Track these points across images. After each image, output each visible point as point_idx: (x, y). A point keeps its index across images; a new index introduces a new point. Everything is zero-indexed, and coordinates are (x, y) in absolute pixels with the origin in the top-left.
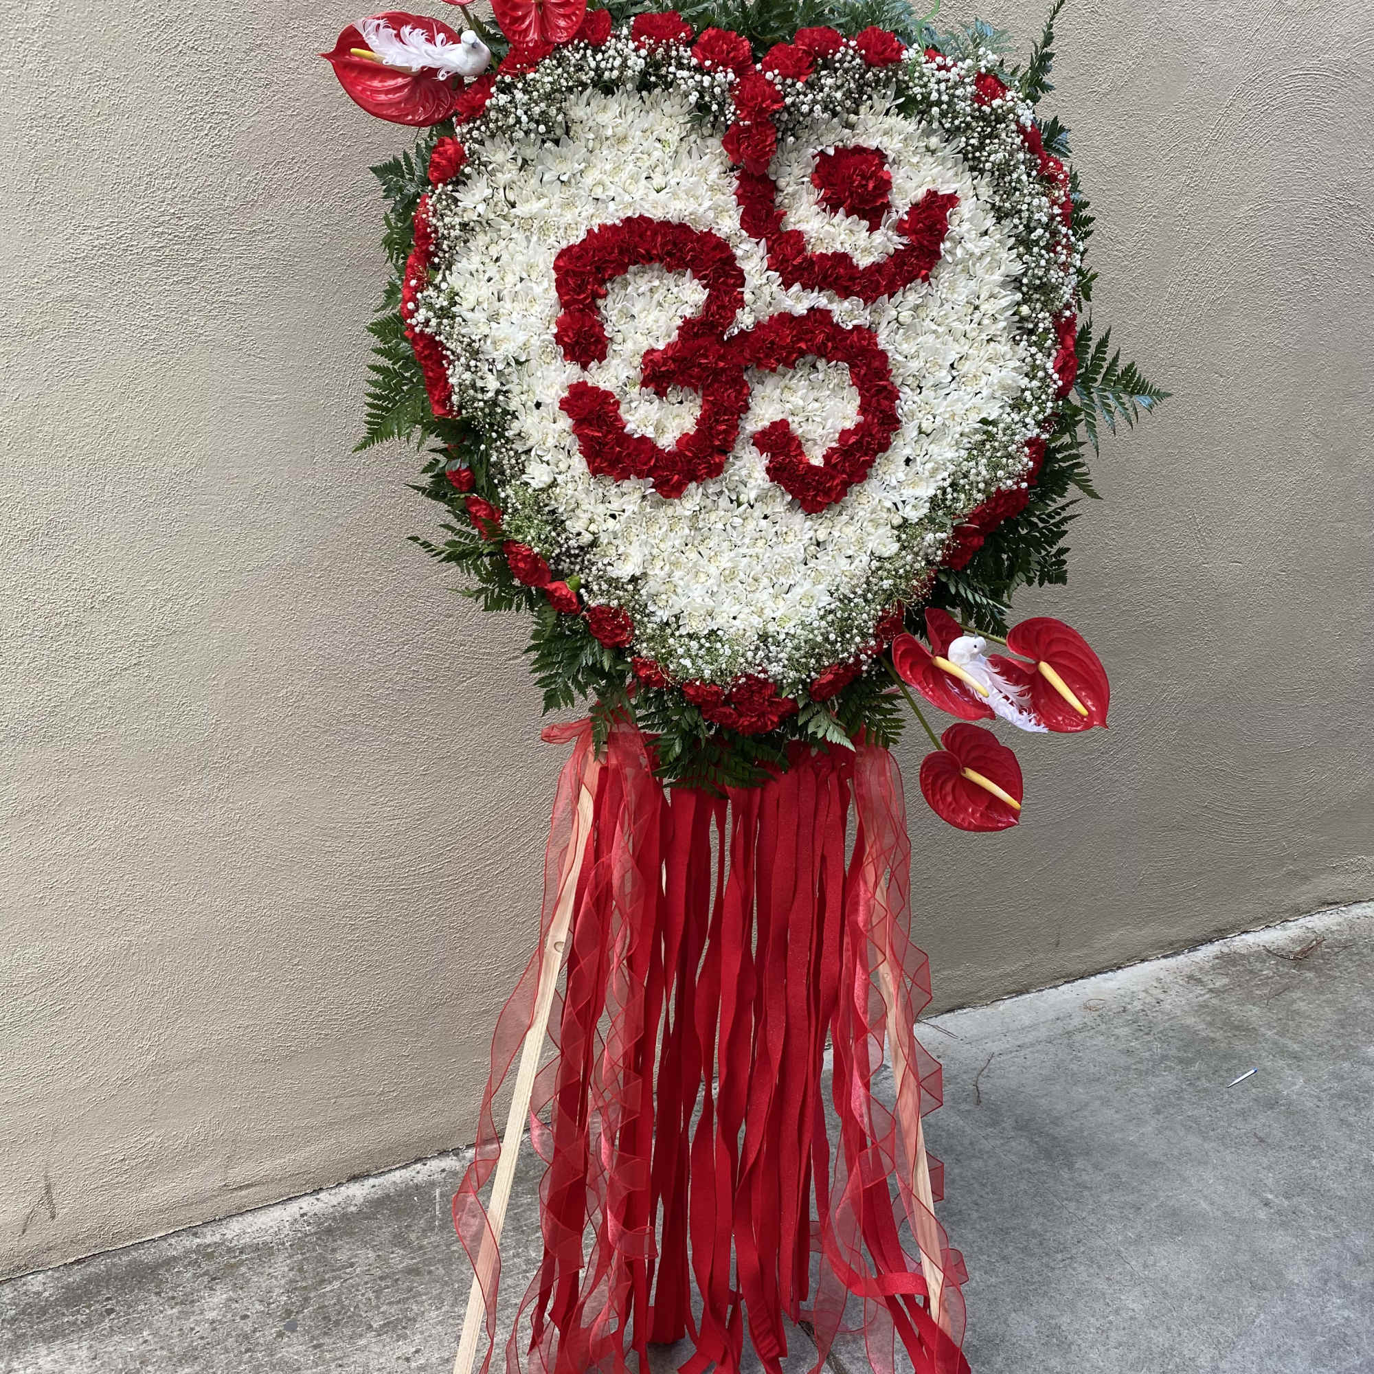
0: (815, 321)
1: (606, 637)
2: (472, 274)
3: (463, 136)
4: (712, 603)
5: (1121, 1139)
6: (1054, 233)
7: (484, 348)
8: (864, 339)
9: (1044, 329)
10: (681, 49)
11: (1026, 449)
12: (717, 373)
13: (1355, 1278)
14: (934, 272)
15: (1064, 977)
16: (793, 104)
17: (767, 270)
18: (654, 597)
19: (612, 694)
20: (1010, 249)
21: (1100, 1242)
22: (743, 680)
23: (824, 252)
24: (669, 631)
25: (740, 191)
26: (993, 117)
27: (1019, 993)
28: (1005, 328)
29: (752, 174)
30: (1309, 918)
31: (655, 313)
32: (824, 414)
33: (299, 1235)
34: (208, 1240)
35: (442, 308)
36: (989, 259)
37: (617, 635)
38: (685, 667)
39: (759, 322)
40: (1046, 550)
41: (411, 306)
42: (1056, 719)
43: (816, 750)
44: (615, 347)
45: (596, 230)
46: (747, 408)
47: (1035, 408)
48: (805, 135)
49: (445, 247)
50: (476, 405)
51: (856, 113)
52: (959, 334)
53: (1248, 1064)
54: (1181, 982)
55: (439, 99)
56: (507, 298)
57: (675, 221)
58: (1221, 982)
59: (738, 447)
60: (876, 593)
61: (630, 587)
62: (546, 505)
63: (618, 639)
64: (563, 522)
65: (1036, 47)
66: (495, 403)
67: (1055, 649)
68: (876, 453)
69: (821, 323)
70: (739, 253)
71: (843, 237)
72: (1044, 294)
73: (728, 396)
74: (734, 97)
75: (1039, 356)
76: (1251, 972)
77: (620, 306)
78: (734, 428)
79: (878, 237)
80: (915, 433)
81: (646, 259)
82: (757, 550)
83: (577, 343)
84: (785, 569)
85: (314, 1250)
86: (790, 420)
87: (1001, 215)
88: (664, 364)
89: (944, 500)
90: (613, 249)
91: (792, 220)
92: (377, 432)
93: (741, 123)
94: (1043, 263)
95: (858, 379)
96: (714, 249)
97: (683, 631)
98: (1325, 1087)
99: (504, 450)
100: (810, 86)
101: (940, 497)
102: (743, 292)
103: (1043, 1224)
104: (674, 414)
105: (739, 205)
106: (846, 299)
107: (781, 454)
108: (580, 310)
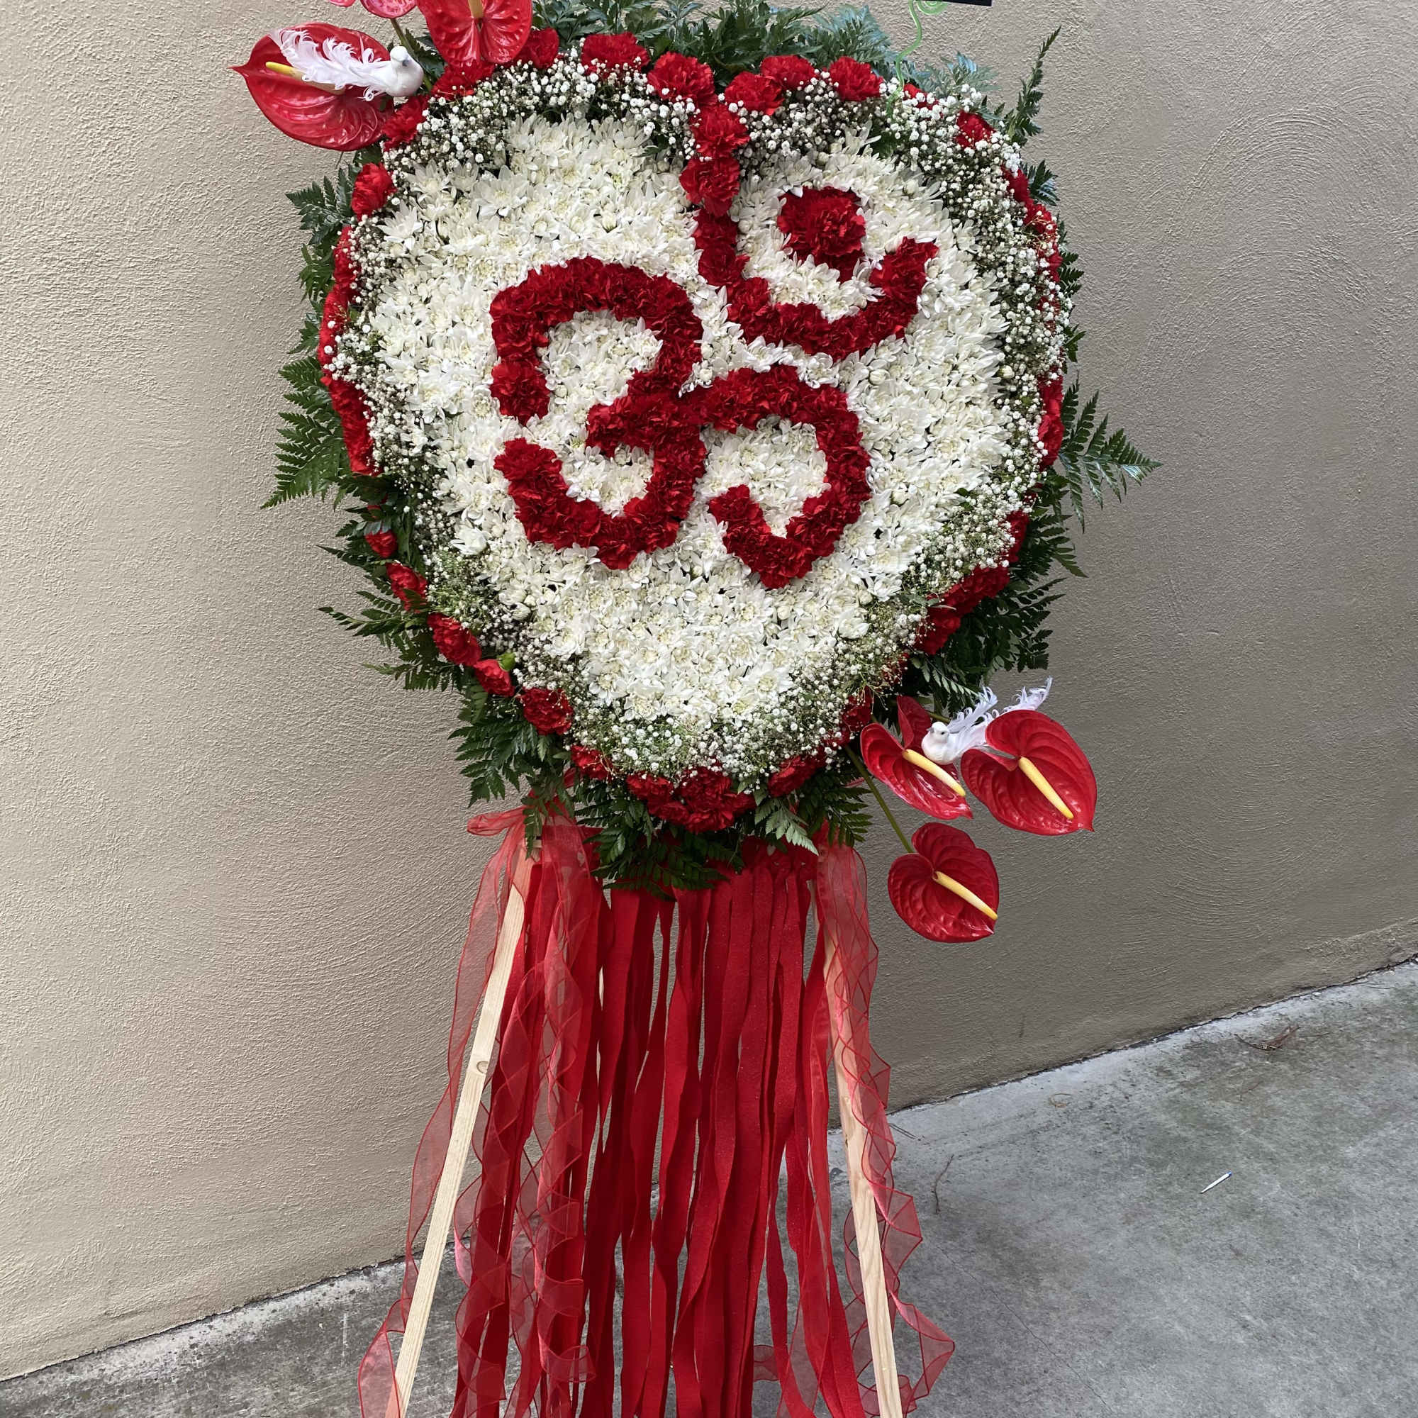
0: (780, 379)
1: (542, 722)
2: (398, 316)
3: (391, 163)
4: (662, 687)
5: (1090, 1253)
6: (1041, 289)
7: (410, 399)
8: (832, 399)
9: (1029, 393)
10: (636, 74)
11: (1008, 525)
12: (670, 433)
13: (1340, 1410)
14: (910, 327)
15: (1028, 1070)
16: (759, 139)
17: (727, 320)
18: (596, 678)
19: (548, 785)
20: (992, 304)
21: (1067, 1371)
22: (695, 773)
23: (790, 302)
24: (612, 716)
25: (698, 234)
26: (976, 161)
27: (980, 1087)
28: (985, 391)
29: (712, 215)
30: (1282, 1004)
31: (603, 365)
32: (787, 480)
33: (188, 1370)
34: (86, 1376)
35: (363, 353)
36: (970, 314)
37: (554, 721)
38: (631, 758)
39: (717, 378)
40: (1027, 632)
41: (328, 350)
42: (1036, 820)
43: (774, 847)
44: (558, 401)
45: (538, 272)
46: (703, 472)
47: (1018, 479)
48: (770, 173)
49: (368, 286)
50: (400, 462)
51: (828, 151)
52: (936, 396)
53: (1223, 1166)
54: (1149, 1075)
55: (366, 121)
56: (438, 344)
57: (626, 264)
58: (1191, 1075)
59: (692, 514)
60: (842, 679)
61: (570, 667)
62: (477, 574)
63: (556, 726)
64: (496, 593)
65: (1025, 85)
66: (421, 460)
67: (1037, 744)
68: (844, 525)
69: (786, 381)
70: (696, 301)
71: (810, 287)
72: (1028, 354)
73: (683, 458)
74: (693, 129)
75: (1023, 421)
76: (1223, 1063)
77: (563, 355)
78: (688, 494)
79: (850, 288)
80: (887, 503)
81: (594, 306)
82: (711, 627)
83: (515, 395)
84: (742, 651)
85: (204, 1387)
86: (750, 486)
87: (983, 267)
88: (612, 422)
89: (917, 577)
90: (557, 292)
91: (756, 266)
92: (289, 487)
93: (701, 159)
94: (1028, 320)
95: (825, 442)
96: (669, 296)
97: (628, 716)
98: (1304, 1193)
99: (430, 512)
100: (778, 119)
101: (913, 573)
102: (700, 345)
103: (1006, 1351)
104: (623, 476)
105: (697, 248)
106: (813, 355)
107: (739, 523)
108: (519, 360)
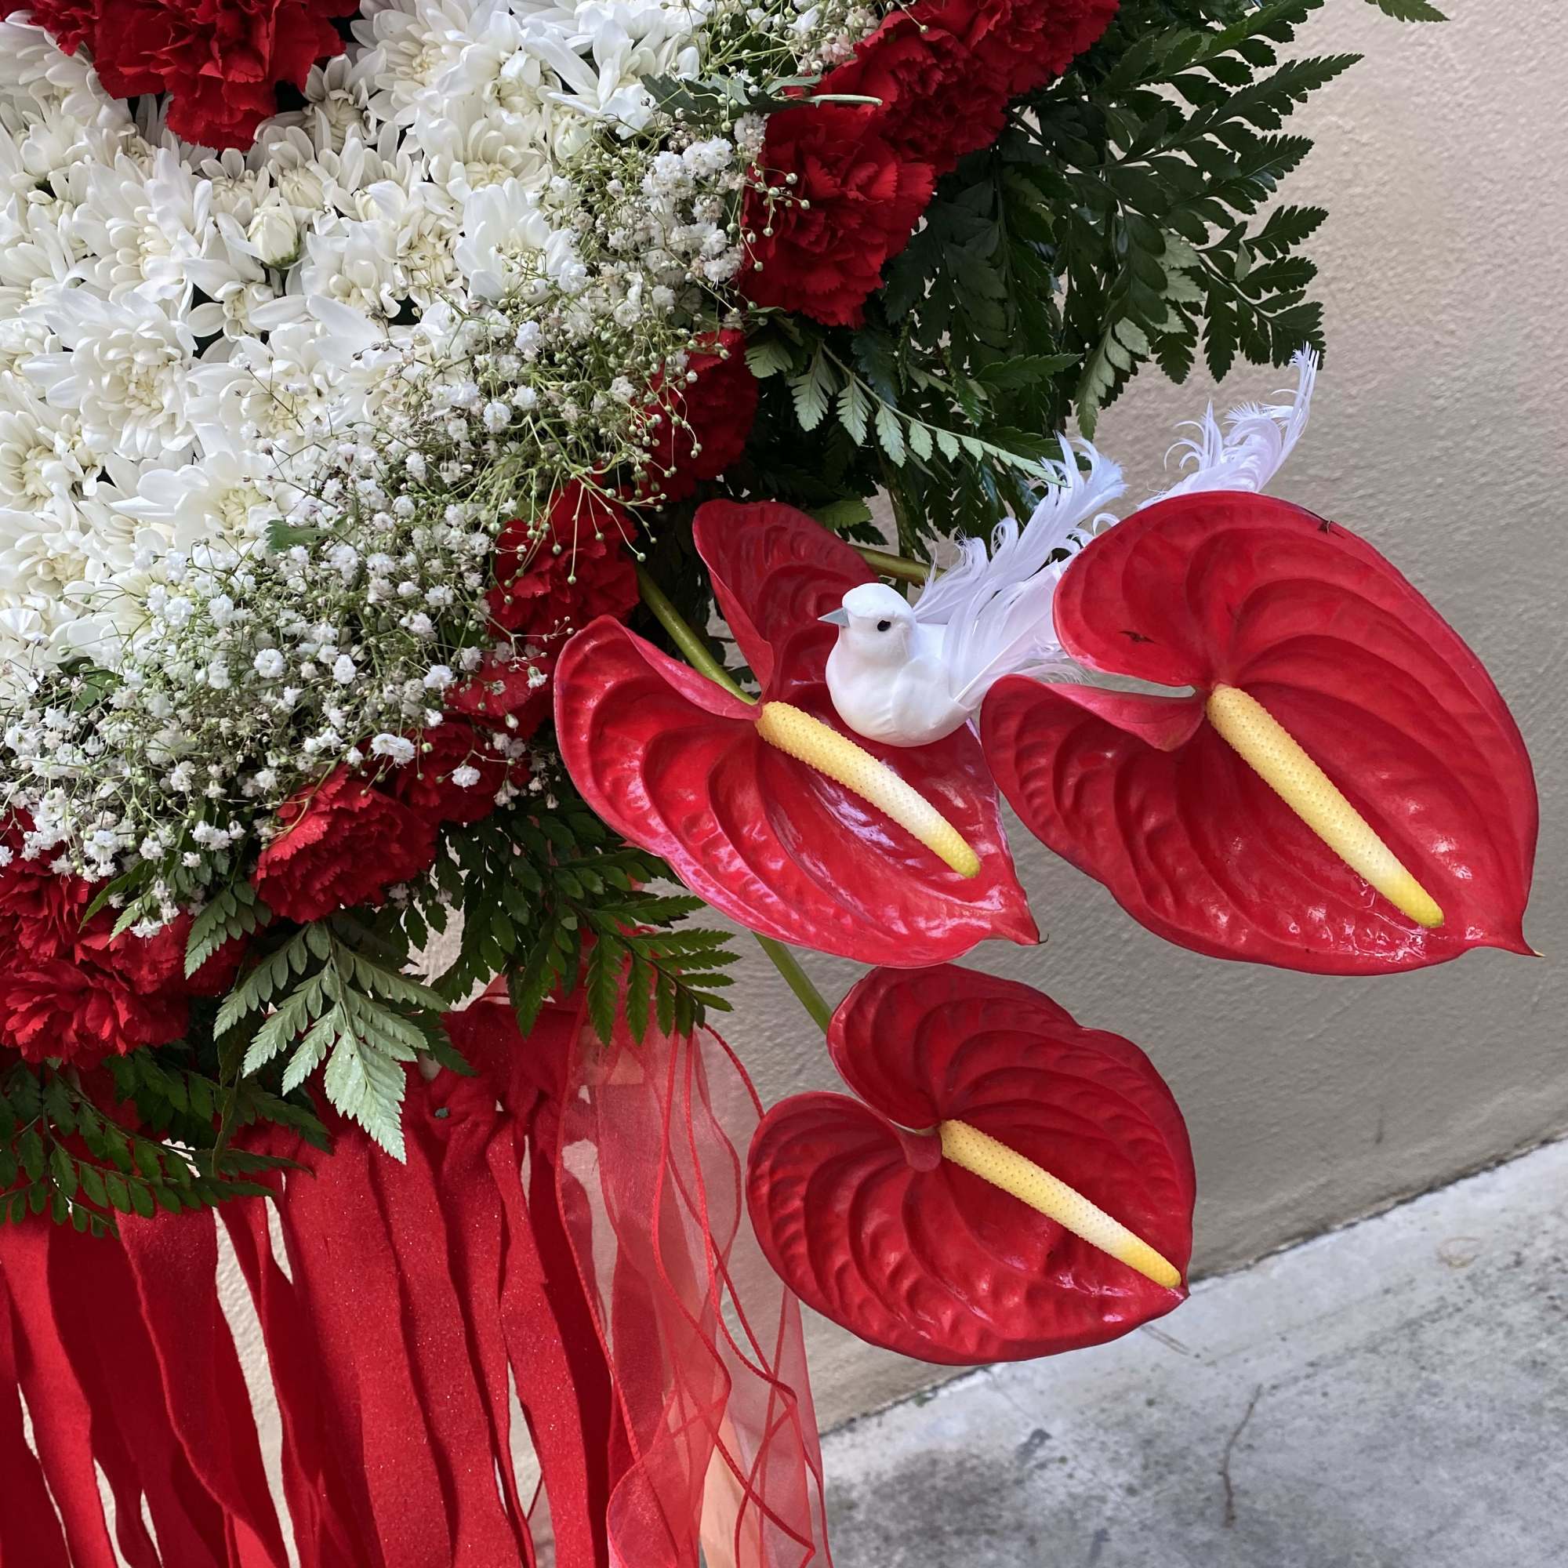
15: (1395, 1194)
27: (1310, 1235)
42: (1301, 918)
67: (1274, 628)
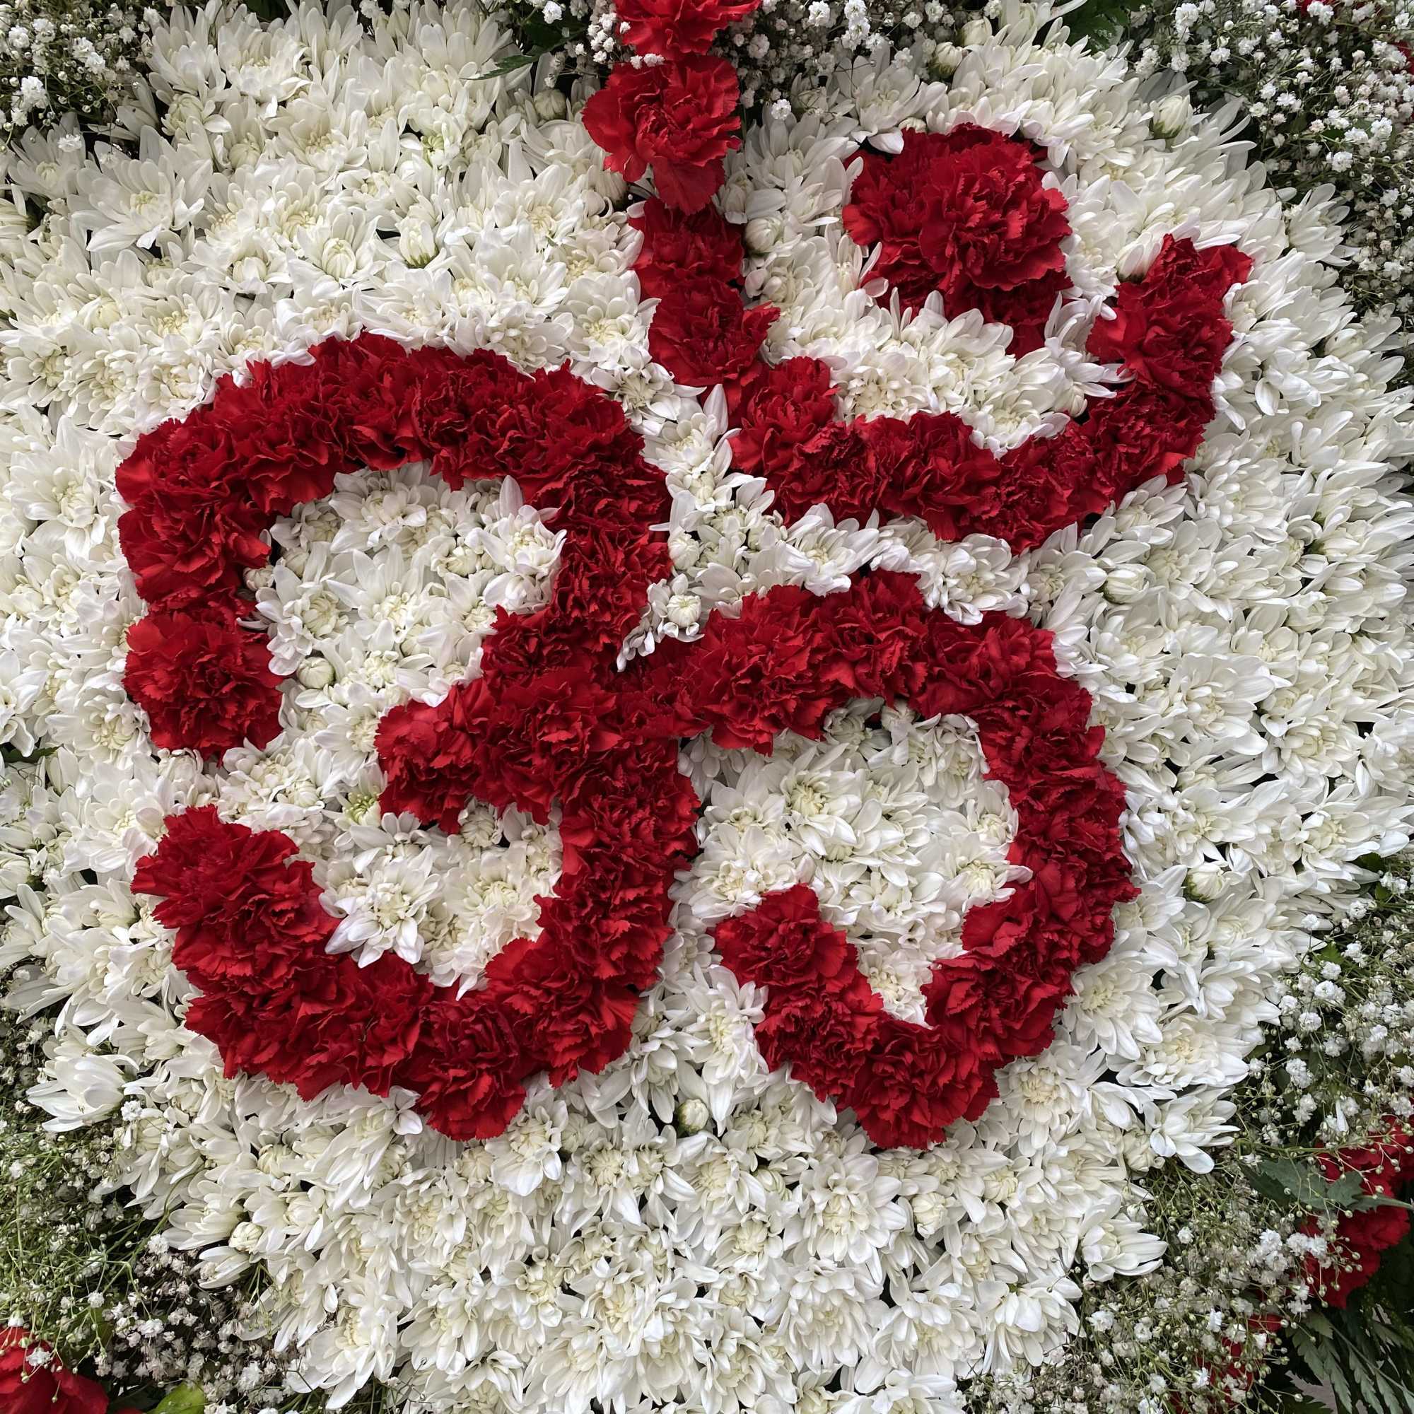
0: (876, 607)
8: (1017, 648)
12: (598, 766)
14: (1199, 455)
17: (729, 472)
20: (1391, 387)
23: (889, 414)
25: (648, 259)
29: (679, 213)
31: (419, 602)
32: (912, 860)
39: (715, 614)
44: (307, 700)
45: (238, 380)
46: (693, 852)
48: (819, 105)
51: (958, 41)
52: (1274, 620)
57: (464, 344)
59: (669, 969)
62: (97, 1179)
68: (1070, 966)
69: (891, 610)
70: (651, 427)
71: (940, 371)
73: (635, 831)
77: (313, 585)
78: (657, 919)
79: (1040, 366)
80: (1177, 901)
81: (384, 454)
83: (181, 698)
86: (817, 885)
87: (1367, 296)
88: (442, 749)
90: (282, 429)
91: (796, 332)
93: (636, 61)
95: (1008, 759)
96: (577, 418)
102: (666, 535)
104: (485, 875)
105: (644, 296)
106: (958, 540)
107: (798, 991)
108: (191, 607)
